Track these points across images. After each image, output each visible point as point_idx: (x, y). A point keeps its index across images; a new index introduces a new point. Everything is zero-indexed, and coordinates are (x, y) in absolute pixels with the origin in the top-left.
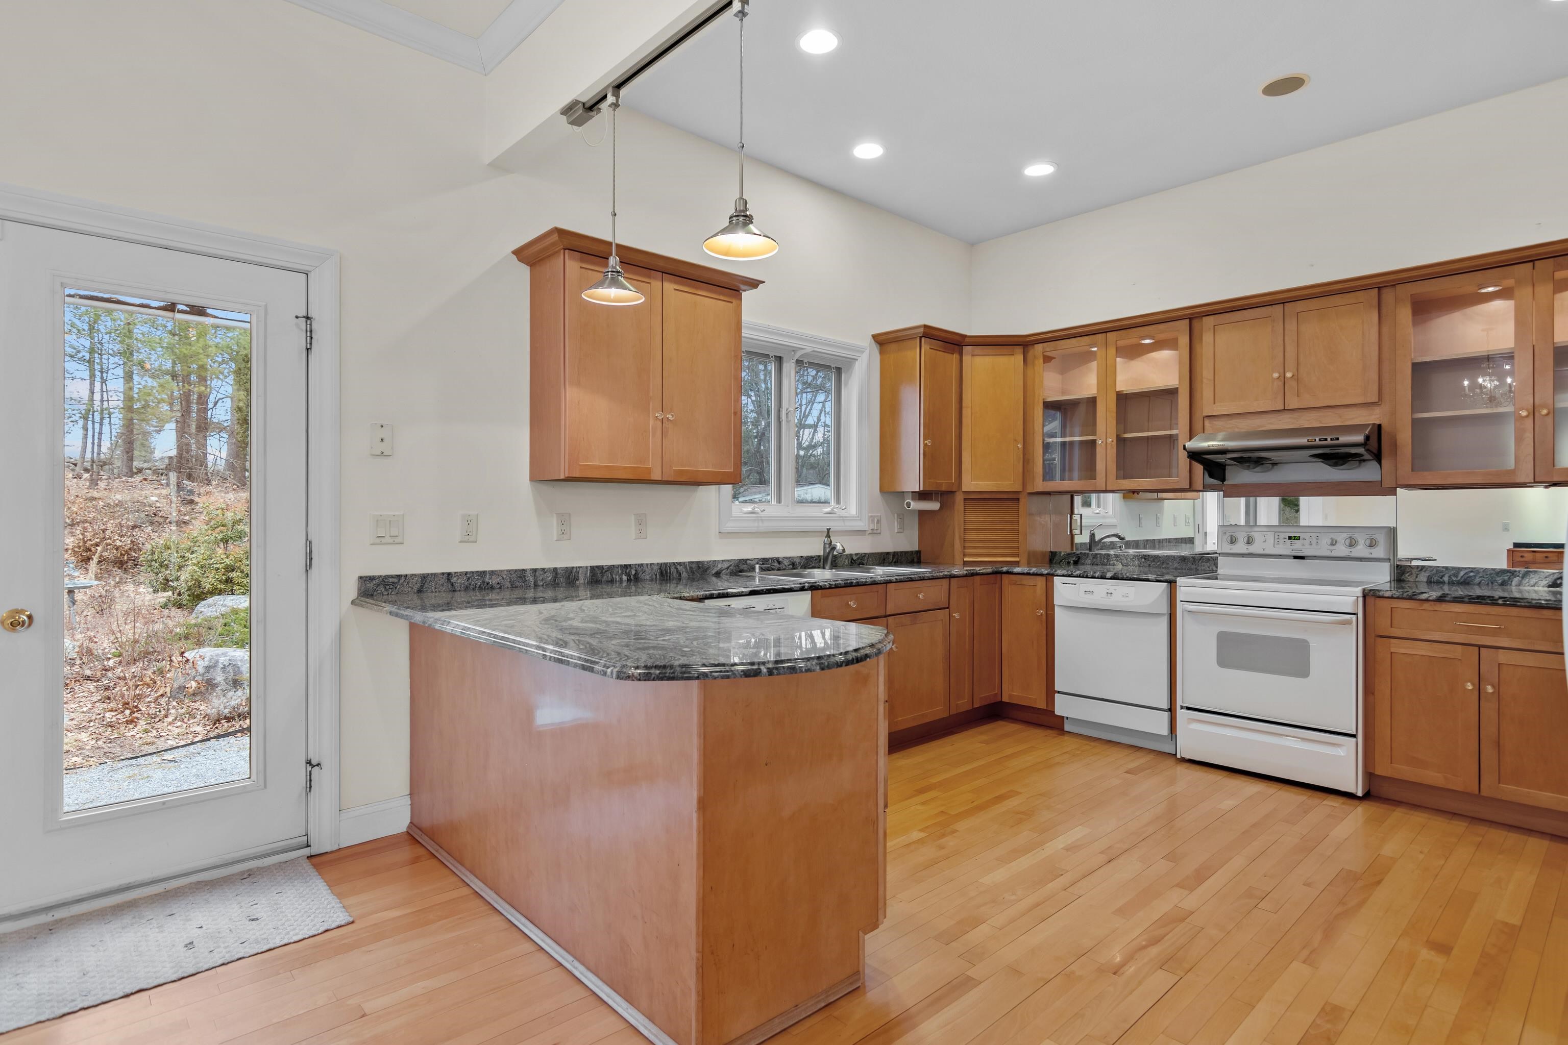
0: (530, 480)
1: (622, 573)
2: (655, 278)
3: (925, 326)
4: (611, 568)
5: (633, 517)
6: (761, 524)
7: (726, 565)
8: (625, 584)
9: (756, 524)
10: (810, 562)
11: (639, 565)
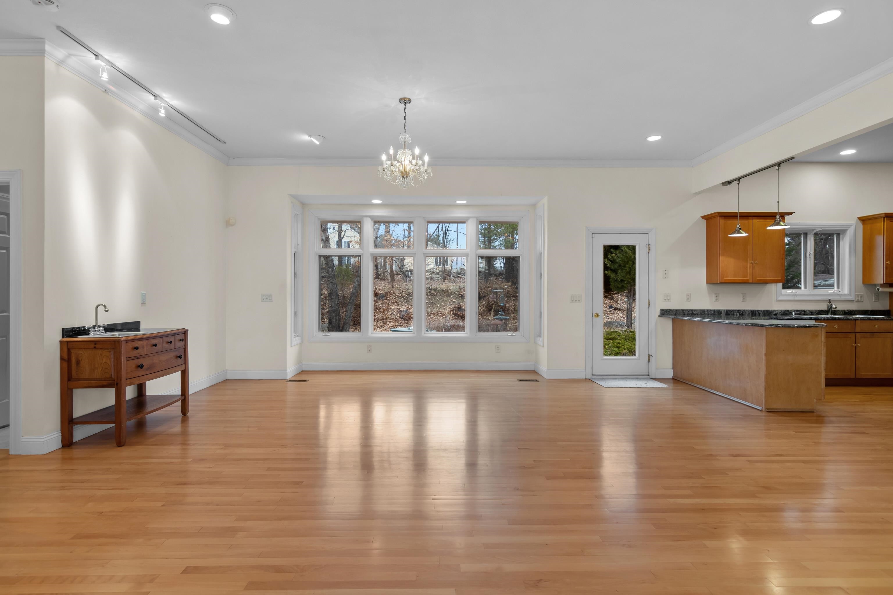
0: (707, 283)
1: (737, 312)
2: (750, 219)
3: (885, 213)
4: (733, 311)
5: (741, 295)
6: (795, 297)
7: (779, 312)
8: (738, 316)
9: (793, 297)
10: (820, 312)
11: (743, 310)
